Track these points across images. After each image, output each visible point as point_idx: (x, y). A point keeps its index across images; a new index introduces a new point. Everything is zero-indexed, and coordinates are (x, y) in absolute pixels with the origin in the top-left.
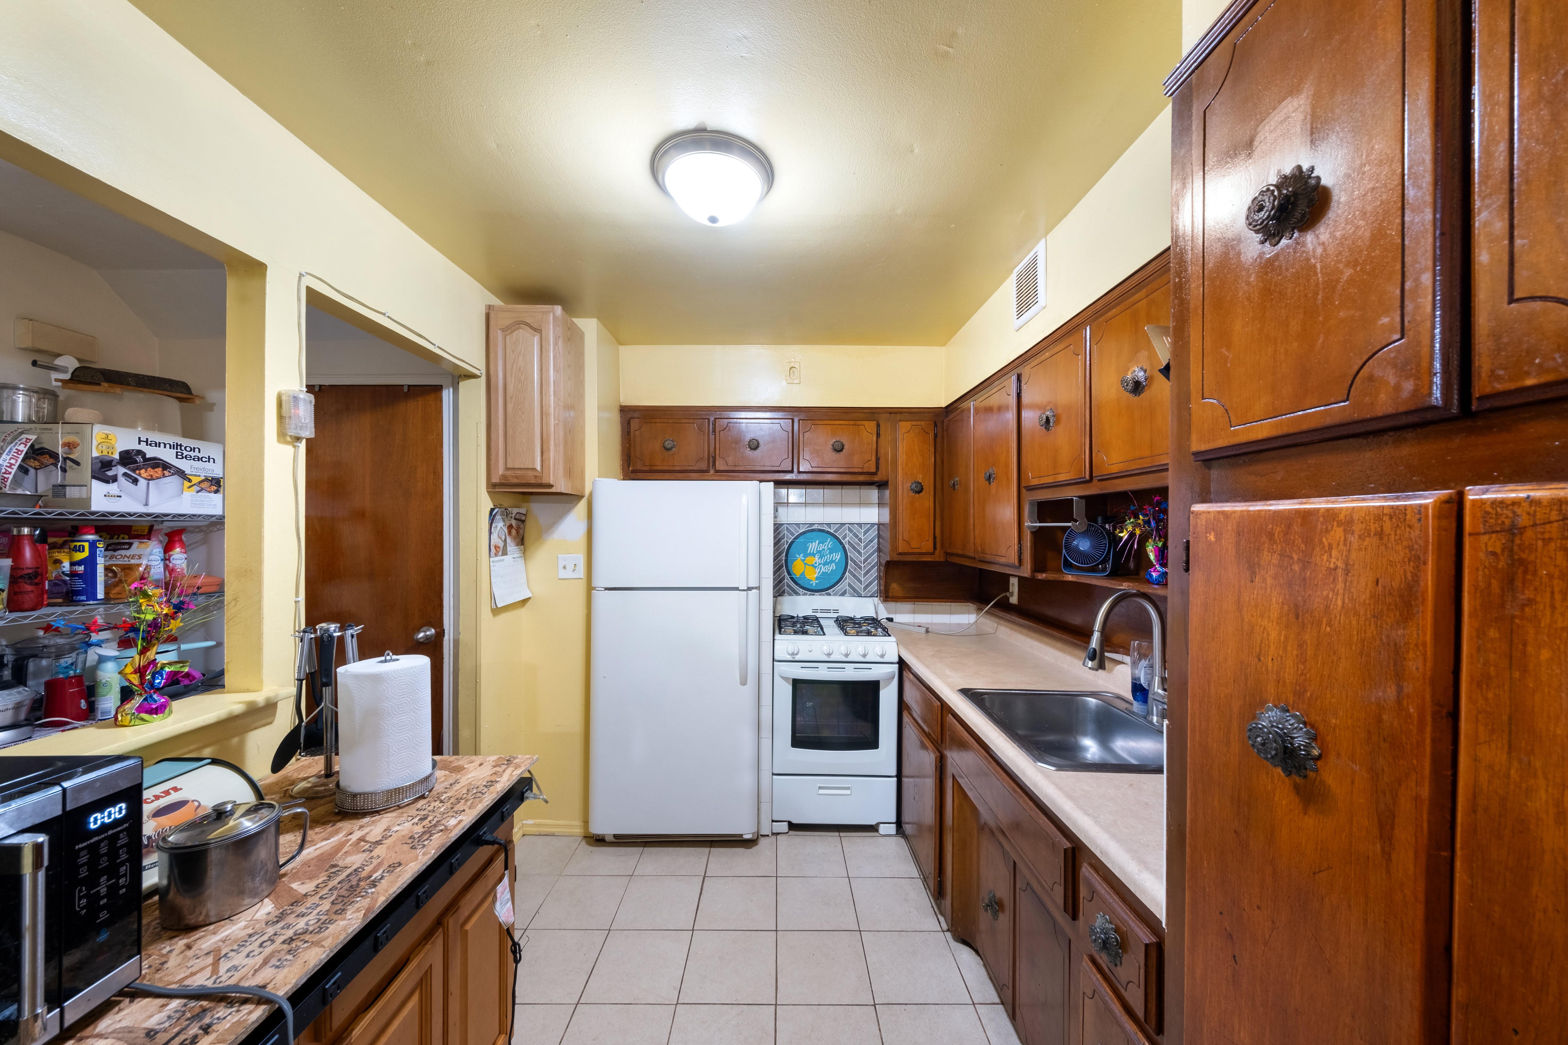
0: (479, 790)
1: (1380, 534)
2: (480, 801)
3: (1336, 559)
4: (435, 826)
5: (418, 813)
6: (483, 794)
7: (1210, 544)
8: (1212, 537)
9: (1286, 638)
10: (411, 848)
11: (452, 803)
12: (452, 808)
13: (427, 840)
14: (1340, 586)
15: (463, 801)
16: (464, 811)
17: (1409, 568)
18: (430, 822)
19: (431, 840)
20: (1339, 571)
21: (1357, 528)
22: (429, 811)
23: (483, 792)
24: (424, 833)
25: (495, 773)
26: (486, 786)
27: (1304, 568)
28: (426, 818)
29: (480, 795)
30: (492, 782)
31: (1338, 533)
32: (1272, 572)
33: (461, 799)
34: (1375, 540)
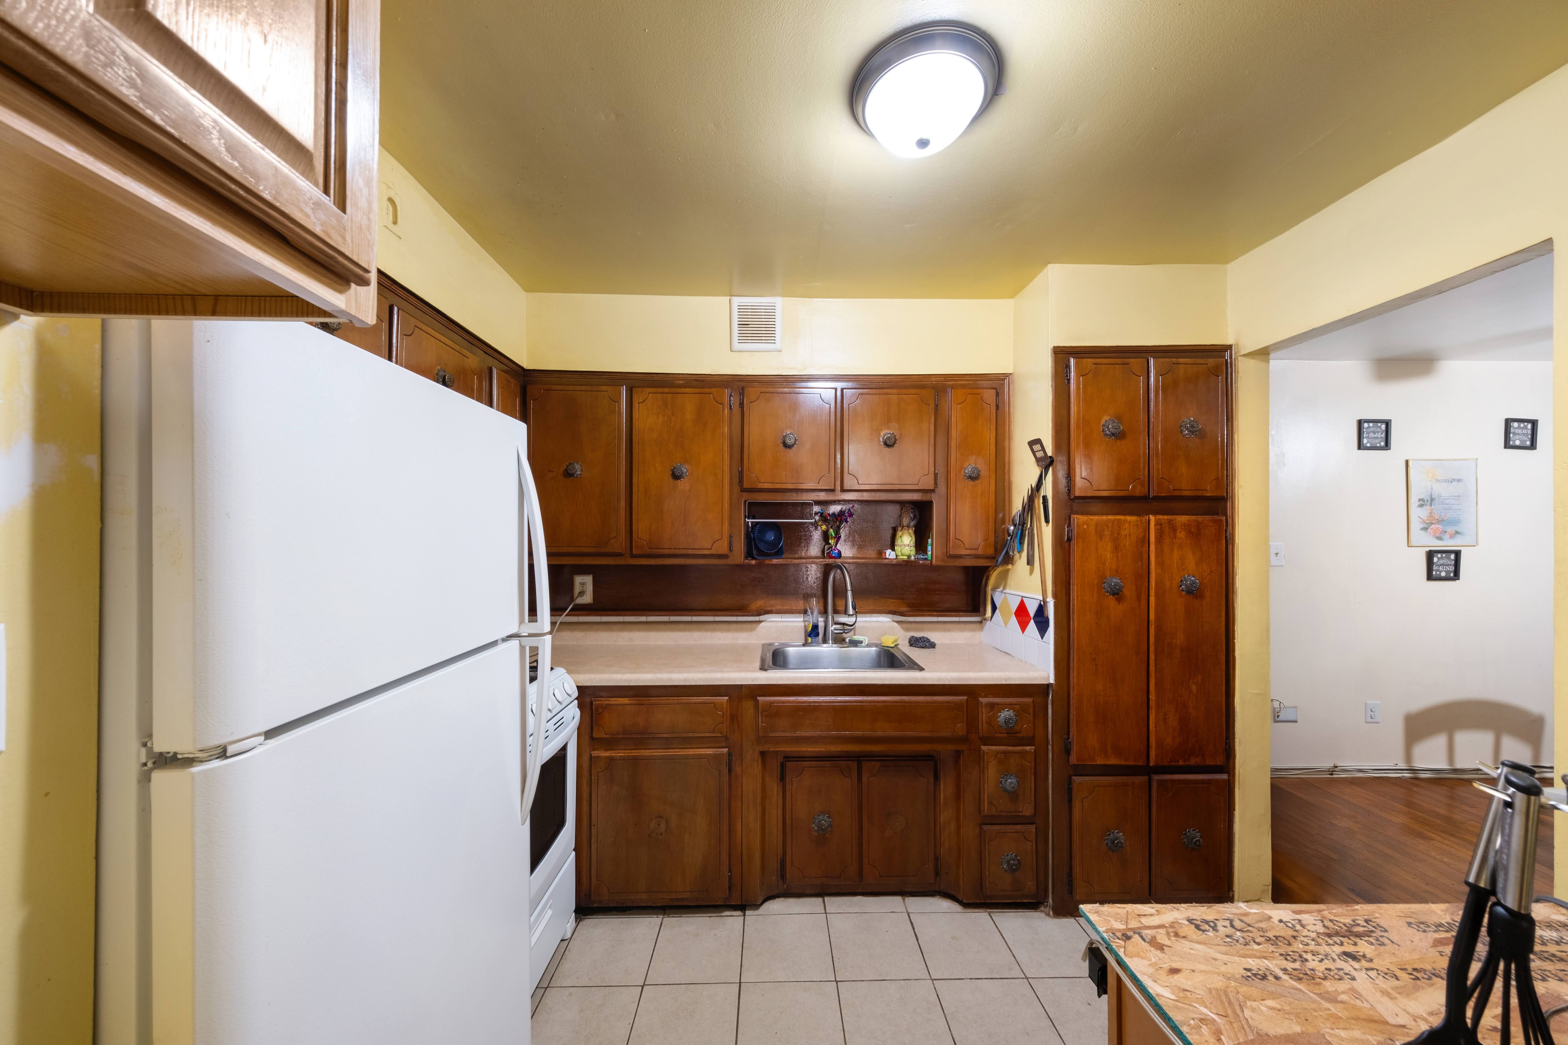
0: (1230, 931)
1: (1137, 525)
2: (1247, 914)
3: (1127, 532)
4: (1337, 934)
5: (1354, 973)
6: (1231, 921)
7: (1084, 529)
8: (1085, 527)
9: (1113, 556)
10: (1386, 931)
11: (1290, 944)
12: (1294, 937)
13: (1358, 925)
14: (1128, 539)
15: (1270, 934)
16: (1281, 921)
17: (1143, 533)
18: (1342, 944)
19: (1354, 921)
20: (1128, 536)
21: (1132, 524)
22: (1334, 960)
23: (1227, 923)
24: (1359, 935)
25: (1176, 935)
26: (1215, 928)
27: (1118, 535)
28: (1345, 953)
29: (1237, 924)
30: (1198, 927)
31: (1127, 525)
32: (1108, 537)
33: (1269, 940)
34: (1136, 527)
